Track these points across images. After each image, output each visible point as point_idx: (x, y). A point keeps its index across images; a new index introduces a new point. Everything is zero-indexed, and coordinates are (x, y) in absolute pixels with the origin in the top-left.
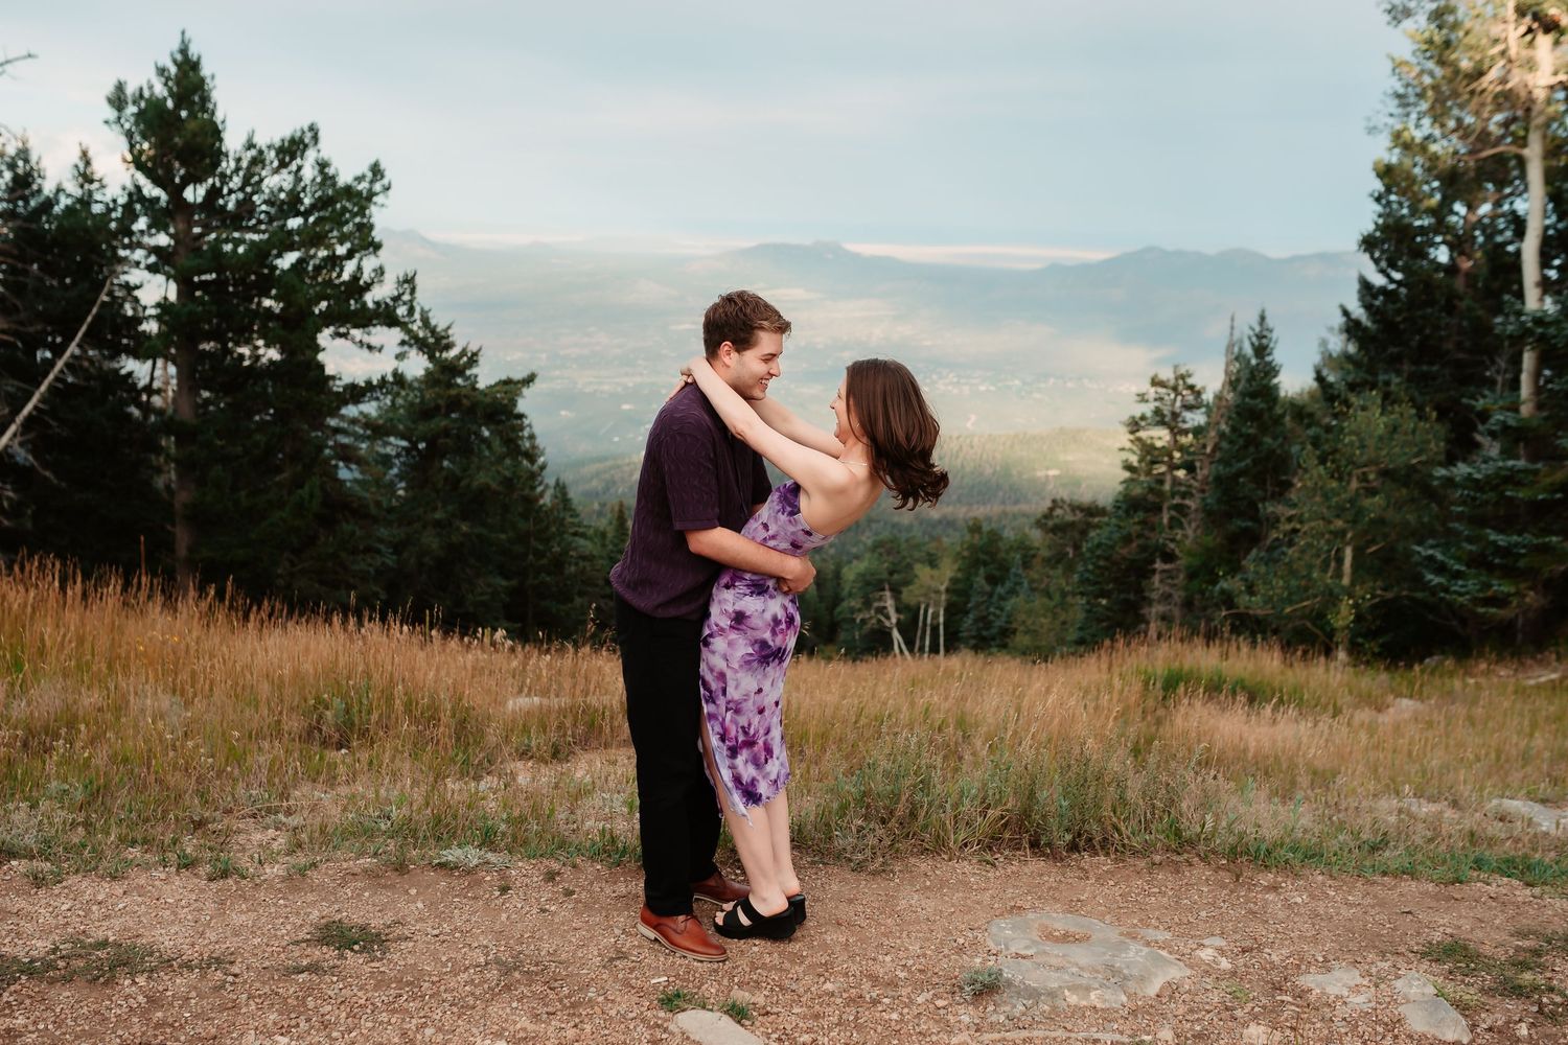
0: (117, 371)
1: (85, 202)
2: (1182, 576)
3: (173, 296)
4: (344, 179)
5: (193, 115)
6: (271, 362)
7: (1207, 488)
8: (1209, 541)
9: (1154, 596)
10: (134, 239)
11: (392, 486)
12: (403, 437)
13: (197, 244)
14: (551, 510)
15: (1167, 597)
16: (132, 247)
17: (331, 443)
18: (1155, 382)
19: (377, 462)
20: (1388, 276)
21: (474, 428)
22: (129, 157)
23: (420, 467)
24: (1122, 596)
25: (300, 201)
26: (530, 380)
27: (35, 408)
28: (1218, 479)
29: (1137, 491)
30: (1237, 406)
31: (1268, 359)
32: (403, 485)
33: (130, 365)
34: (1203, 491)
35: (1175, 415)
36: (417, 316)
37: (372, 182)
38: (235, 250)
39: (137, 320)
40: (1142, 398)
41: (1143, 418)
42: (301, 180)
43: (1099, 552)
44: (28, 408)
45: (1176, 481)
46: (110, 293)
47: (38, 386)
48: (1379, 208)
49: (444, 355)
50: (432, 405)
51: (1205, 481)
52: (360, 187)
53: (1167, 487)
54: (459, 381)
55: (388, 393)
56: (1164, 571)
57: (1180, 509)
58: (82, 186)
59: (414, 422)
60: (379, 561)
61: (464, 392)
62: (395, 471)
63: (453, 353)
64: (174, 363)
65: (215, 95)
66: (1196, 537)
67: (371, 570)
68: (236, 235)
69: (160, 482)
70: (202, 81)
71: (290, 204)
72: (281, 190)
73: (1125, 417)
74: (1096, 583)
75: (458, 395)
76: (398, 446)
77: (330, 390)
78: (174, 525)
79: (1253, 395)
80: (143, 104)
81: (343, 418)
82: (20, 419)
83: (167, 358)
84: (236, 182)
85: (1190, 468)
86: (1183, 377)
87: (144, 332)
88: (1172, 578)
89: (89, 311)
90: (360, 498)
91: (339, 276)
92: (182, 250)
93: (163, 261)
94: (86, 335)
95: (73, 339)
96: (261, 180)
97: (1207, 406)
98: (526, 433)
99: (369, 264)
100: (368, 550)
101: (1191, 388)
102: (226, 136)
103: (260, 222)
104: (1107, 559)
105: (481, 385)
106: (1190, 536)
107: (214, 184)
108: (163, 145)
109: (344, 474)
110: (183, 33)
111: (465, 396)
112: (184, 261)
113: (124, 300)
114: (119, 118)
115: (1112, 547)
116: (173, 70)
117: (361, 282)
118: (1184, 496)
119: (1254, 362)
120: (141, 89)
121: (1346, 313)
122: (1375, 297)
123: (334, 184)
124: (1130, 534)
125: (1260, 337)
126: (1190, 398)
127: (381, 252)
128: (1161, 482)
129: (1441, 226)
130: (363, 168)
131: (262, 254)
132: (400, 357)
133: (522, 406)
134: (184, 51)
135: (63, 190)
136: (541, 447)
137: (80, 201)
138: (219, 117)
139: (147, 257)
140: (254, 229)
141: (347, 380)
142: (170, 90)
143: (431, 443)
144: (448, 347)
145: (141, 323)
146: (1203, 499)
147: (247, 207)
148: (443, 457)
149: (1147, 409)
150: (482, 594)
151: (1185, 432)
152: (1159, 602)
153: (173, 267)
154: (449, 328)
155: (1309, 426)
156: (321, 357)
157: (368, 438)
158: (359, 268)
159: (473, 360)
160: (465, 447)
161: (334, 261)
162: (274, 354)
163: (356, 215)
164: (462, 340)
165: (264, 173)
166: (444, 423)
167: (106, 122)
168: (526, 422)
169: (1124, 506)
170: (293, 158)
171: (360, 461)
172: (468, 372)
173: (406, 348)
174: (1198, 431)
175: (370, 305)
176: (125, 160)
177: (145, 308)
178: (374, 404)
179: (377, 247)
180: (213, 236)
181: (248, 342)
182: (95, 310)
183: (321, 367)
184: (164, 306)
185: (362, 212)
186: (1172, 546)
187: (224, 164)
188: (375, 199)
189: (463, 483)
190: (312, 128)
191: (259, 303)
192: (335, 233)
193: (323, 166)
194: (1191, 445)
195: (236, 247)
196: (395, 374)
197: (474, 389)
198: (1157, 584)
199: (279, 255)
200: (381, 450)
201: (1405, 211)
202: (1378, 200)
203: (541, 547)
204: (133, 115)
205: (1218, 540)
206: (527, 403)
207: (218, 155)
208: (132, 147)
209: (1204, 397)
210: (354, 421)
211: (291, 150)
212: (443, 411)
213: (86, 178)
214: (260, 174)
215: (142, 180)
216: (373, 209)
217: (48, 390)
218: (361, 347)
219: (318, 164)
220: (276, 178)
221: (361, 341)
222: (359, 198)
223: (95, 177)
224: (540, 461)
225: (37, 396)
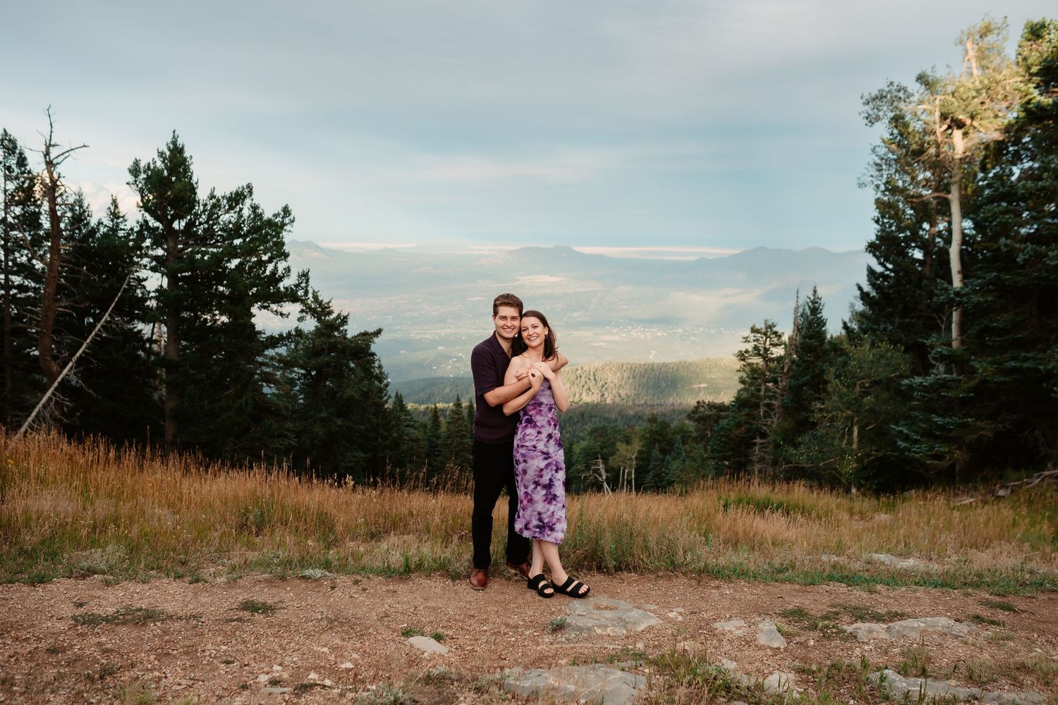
0: (131, 330)
1: (114, 230)
2: (771, 447)
3: (165, 285)
4: (268, 215)
5: (178, 179)
6: (223, 323)
7: (785, 393)
8: (786, 425)
9: (754, 458)
10: (143, 252)
11: (296, 396)
12: (302, 368)
13: (180, 254)
14: (392, 411)
15: (762, 460)
16: (141, 257)
17: (258, 372)
18: (754, 330)
19: (286, 383)
20: (885, 266)
21: (345, 361)
22: (141, 204)
23: (313, 386)
24: (736, 459)
25: (241, 229)
26: (378, 332)
27: (84, 352)
28: (791, 388)
29: (745, 395)
30: (801, 344)
31: (819, 315)
32: (302, 396)
33: (140, 326)
34: (782, 395)
35: (766, 350)
36: (310, 295)
37: (283, 217)
38: (202, 258)
39: (144, 299)
40: (746, 340)
41: (747, 351)
42: (242, 216)
43: (722, 433)
44: (78, 355)
45: (767, 389)
46: (129, 284)
47: (86, 340)
48: (878, 227)
49: (327, 318)
50: (320, 348)
51: (783, 389)
52: (276, 220)
53: (762, 393)
54: (336, 334)
55: (292, 341)
56: (762, 444)
57: (769, 406)
58: (112, 221)
59: (309, 358)
60: (286, 442)
61: (339, 340)
62: (298, 388)
63: (332, 317)
64: (166, 325)
65: (192, 168)
66: (778, 423)
67: (283, 447)
68: (203, 249)
69: (156, 397)
70: (185, 159)
71: (235, 231)
72: (230, 222)
73: (736, 351)
74: (721, 451)
75: (335, 342)
76: (299, 373)
77: (258, 340)
78: (164, 422)
79: (810, 337)
80: (150, 172)
81: (266, 356)
82: (74, 359)
83: (161, 322)
84: (204, 218)
85: (775, 382)
86: (770, 327)
87: (148, 306)
88: (766, 448)
89: (117, 294)
90: (275, 404)
91: (264, 272)
92: (171, 258)
93: (159, 265)
94: (113, 309)
95: (107, 311)
96: (219, 217)
97: (785, 344)
98: (376, 365)
99: (282, 266)
100: (281, 435)
101: (776, 333)
102: (198, 191)
103: (217, 241)
104: (727, 437)
105: (349, 336)
106: (775, 423)
107: (191, 219)
108: (160, 196)
109: (266, 390)
110: (174, 132)
111: (340, 343)
112: (173, 264)
113: (136, 288)
114: (136, 181)
115: (730, 430)
116: (168, 153)
117: (277, 276)
118: (770, 398)
119: (811, 318)
120: (149, 164)
121: (860, 288)
122: (878, 279)
123: (261, 219)
124: (740, 422)
125: (814, 302)
126: (775, 340)
127: (289, 259)
128: (759, 390)
129: (915, 237)
130: (279, 209)
131: (218, 260)
132: (301, 319)
133: (373, 348)
134: (174, 143)
135: (102, 223)
136: (386, 373)
137: (111, 229)
138: (194, 180)
139: (150, 263)
140: (214, 246)
141: (268, 333)
142: (166, 165)
143: (319, 371)
144: (330, 313)
145: (146, 301)
146: (783, 400)
147: (209, 232)
148: (326, 379)
149: (750, 347)
150: (349, 462)
151: (772, 360)
152: (758, 462)
153: (166, 268)
154: (330, 302)
155: (840, 356)
156: (253, 320)
157: (281, 368)
158: (276, 268)
159: (344, 320)
160: (339, 372)
161: (261, 264)
162: (225, 319)
163: (274, 237)
164: (337, 308)
165: (220, 213)
166: (326, 359)
167: (128, 183)
168: (376, 358)
169: (737, 405)
170: (237, 204)
171: (276, 382)
172: (341, 329)
173: (304, 314)
174: (779, 359)
175: (282, 289)
176: (138, 206)
177: (149, 292)
178: (285, 348)
179: (286, 256)
180: (190, 249)
181: (209, 312)
182: (119, 294)
183: (253, 326)
184: (160, 291)
185: (278, 234)
186: (765, 428)
187: (197, 208)
188: (285, 227)
189: (338, 395)
191: (217, 289)
192: (262, 248)
193: (255, 208)
194: (776, 368)
195: (203, 256)
196: (297, 330)
197: (345, 338)
198: (757, 452)
199: (229, 261)
200: (290, 376)
201: (893, 228)
202: (877, 222)
203: (386, 434)
204: (144, 179)
205: (792, 424)
206: (376, 346)
207: (193, 202)
208: (143, 197)
209: (783, 338)
210: (272, 358)
211: (236, 199)
212: (326, 351)
213: (115, 215)
214: (217, 214)
215: (148, 217)
216: (284, 233)
217: (91, 341)
218: (277, 314)
219: (252, 207)
220: (227, 216)
221: (276, 311)
222: (276, 227)
223: (121, 215)
224: (385, 382)
225: (85, 345)
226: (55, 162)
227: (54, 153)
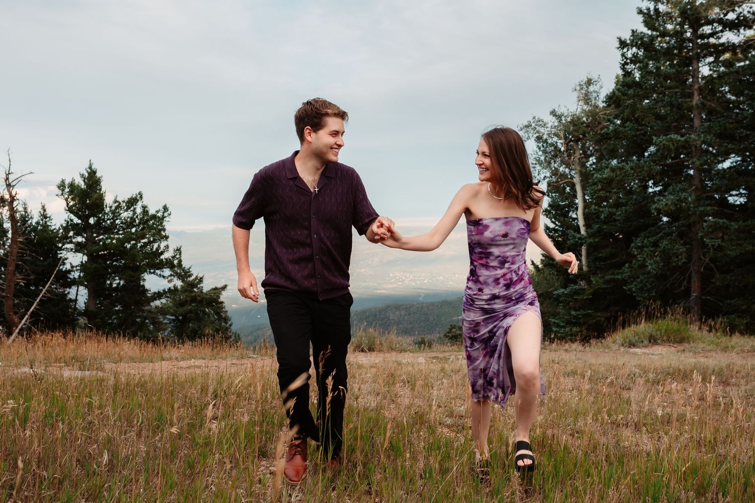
0: (62, 293)
3: (85, 261)
4: (152, 211)
5: (94, 191)
10: (69, 240)
12: (172, 315)
13: (95, 240)
21: (202, 309)
23: (180, 327)
25: (135, 221)
26: (224, 287)
27: (35, 308)
33: (68, 290)
37: (163, 213)
38: (112, 242)
39: (68, 272)
42: (136, 213)
44: (31, 310)
47: (36, 300)
49: (189, 279)
50: (185, 300)
52: (159, 215)
54: (195, 290)
58: (42, 220)
59: (177, 308)
61: (197, 294)
62: (170, 329)
63: (192, 278)
64: (87, 288)
65: (102, 183)
68: (111, 236)
71: (130, 223)
72: (128, 218)
75: (195, 295)
76: (170, 319)
77: (146, 295)
80: (72, 187)
81: (152, 306)
82: (29, 313)
83: (83, 286)
89: (55, 269)
91: (151, 249)
92: (89, 244)
93: (81, 248)
94: (53, 278)
95: (48, 283)
96: (120, 214)
98: (224, 310)
99: (163, 244)
102: (106, 198)
103: (119, 230)
105: (204, 291)
107: (102, 216)
108: (81, 203)
110: (90, 161)
111: (199, 296)
112: (90, 247)
114: (62, 194)
116: (87, 175)
117: (160, 251)
123: (147, 214)
127: (168, 240)
130: (160, 207)
131: (122, 242)
132: (171, 281)
133: (222, 299)
134: (90, 168)
138: (103, 190)
140: (117, 233)
141: (154, 291)
142: (85, 183)
143: (184, 316)
144: (190, 276)
147: (114, 224)
148: (189, 322)
153: (87, 250)
154: (190, 268)
156: (143, 282)
158: (159, 246)
159: (201, 280)
160: (198, 318)
161: (150, 244)
163: (158, 226)
164: (196, 273)
166: (190, 308)
167: (58, 196)
168: (223, 305)
170: (132, 205)
172: (199, 286)
173: (172, 277)
175: (163, 260)
176: (66, 210)
177: (74, 267)
179: (167, 237)
180: (101, 237)
182: (57, 269)
183: (143, 286)
184: (82, 265)
185: (162, 223)
187: (105, 209)
188: (165, 219)
189: (199, 332)
190: (139, 194)
192: (151, 233)
193: (144, 207)
195: (112, 240)
197: (202, 292)
199: (129, 243)
204: (68, 192)
206: (224, 297)
207: (102, 206)
208: (68, 204)
211: (132, 202)
212: (189, 302)
213: (45, 216)
214: (119, 212)
215: (72, 217)
216: (165, 223)
217: (40, 301)
218: (160, 277)
219: (143, 207)
220: (126, 213)
221: (160, 275)
222: (159, 220)
223: (48, 216)
224: (229, 323)
225: (36, 303)
226: (12, 184)
227: (11, 178)
